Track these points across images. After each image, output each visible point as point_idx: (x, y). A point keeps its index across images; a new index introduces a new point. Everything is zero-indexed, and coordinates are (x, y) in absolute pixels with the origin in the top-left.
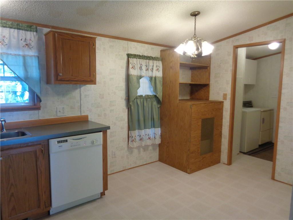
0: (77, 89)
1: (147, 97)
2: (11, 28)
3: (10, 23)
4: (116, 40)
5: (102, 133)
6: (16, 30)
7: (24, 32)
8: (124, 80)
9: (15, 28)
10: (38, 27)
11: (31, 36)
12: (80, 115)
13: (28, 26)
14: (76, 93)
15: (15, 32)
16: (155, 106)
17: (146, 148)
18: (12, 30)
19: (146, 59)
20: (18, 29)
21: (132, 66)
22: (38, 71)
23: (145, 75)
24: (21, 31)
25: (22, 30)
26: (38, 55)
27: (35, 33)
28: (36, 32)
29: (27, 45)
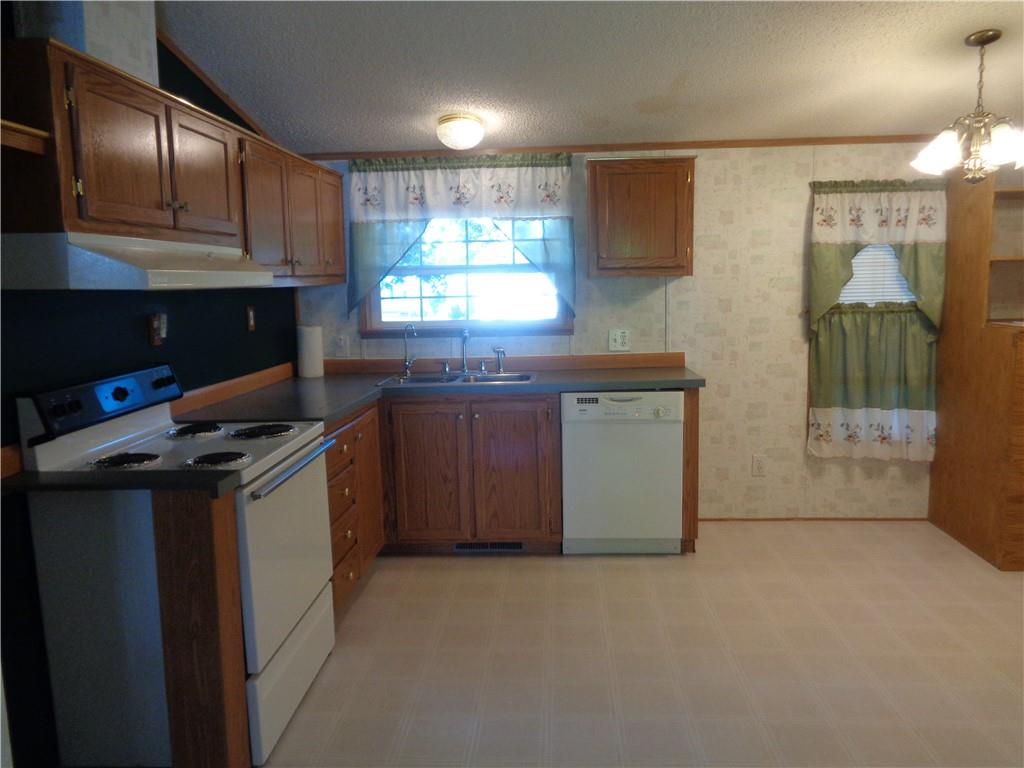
0: (657, 287)
1: (886, 310)
2: (521, 166)
3: (519, 157)
4: (775, 149)
5: (682, 393)
6: (530, 169)
7: (543, 169)
8: (800, 260)
9: (528, 166)
10: (574, 154)
11: (556, 176)
12: (663, 351)
13: (551, 157)
14: (655, 298)
15: (527, 173)
16: (914, 336)
17: (873, 468)
18: (524, 169)
19: (877, 191)
20: (533, 165)
21: (823, 217)
22: (569, 249)
23: (873, 241)
24: (539, 168)
25: (541, 166)
26: (570, 215)
27: (565, 168)
28: (569, 164)
29: (548, 196)
